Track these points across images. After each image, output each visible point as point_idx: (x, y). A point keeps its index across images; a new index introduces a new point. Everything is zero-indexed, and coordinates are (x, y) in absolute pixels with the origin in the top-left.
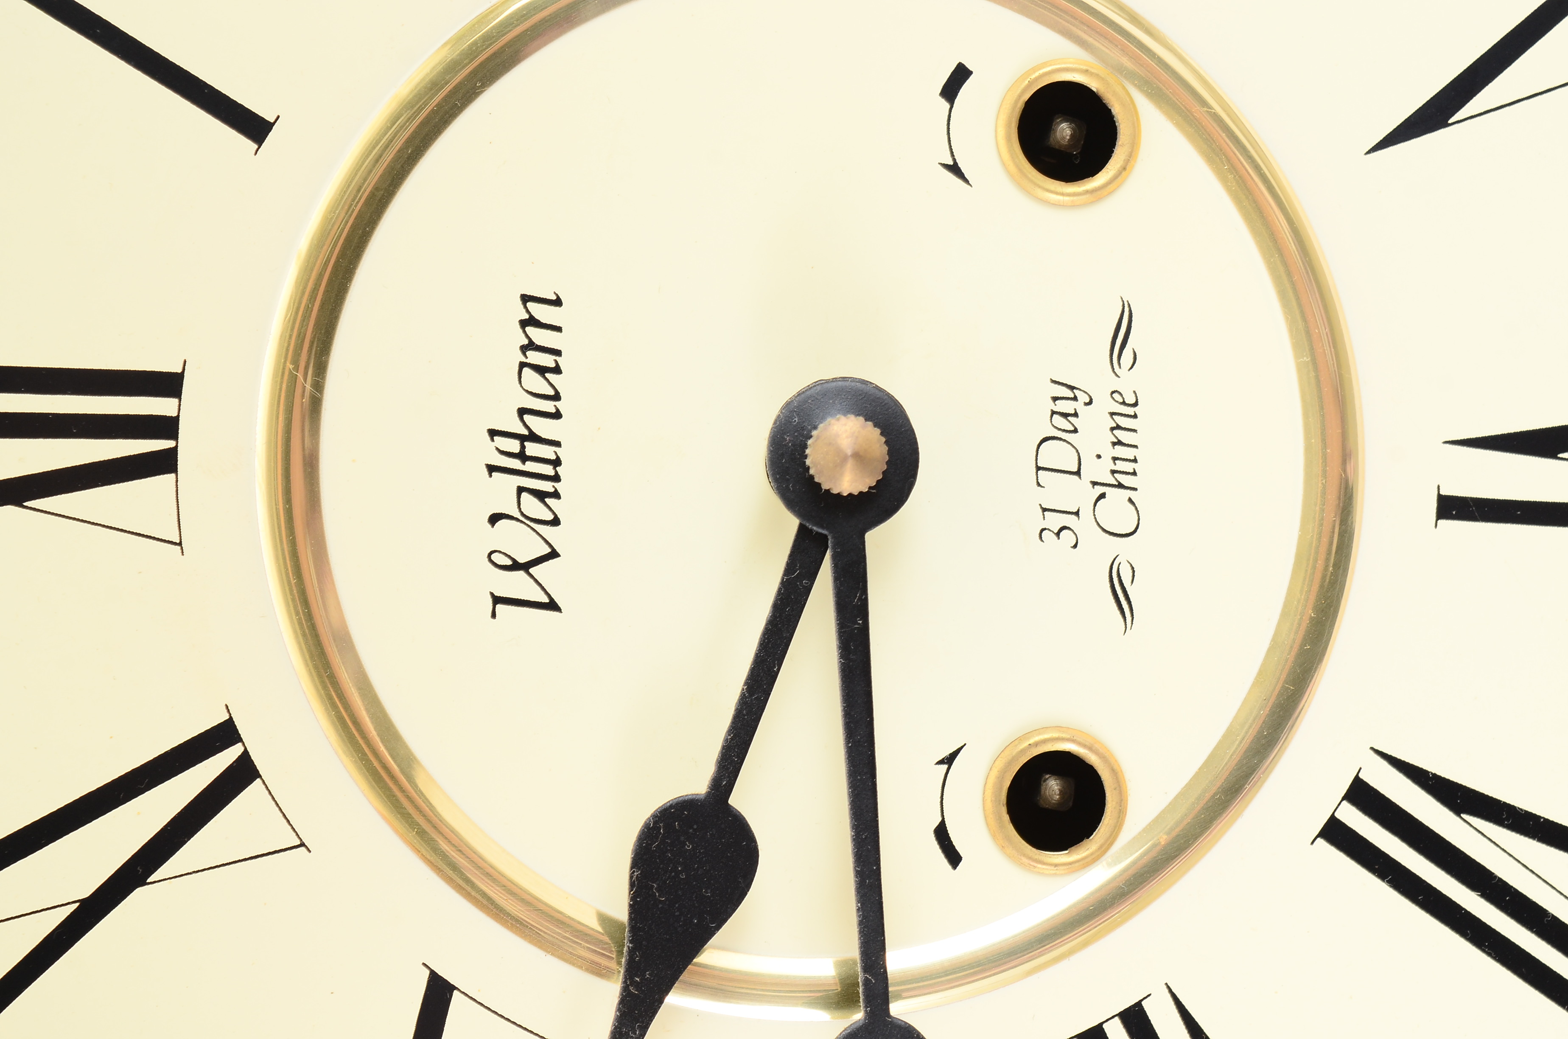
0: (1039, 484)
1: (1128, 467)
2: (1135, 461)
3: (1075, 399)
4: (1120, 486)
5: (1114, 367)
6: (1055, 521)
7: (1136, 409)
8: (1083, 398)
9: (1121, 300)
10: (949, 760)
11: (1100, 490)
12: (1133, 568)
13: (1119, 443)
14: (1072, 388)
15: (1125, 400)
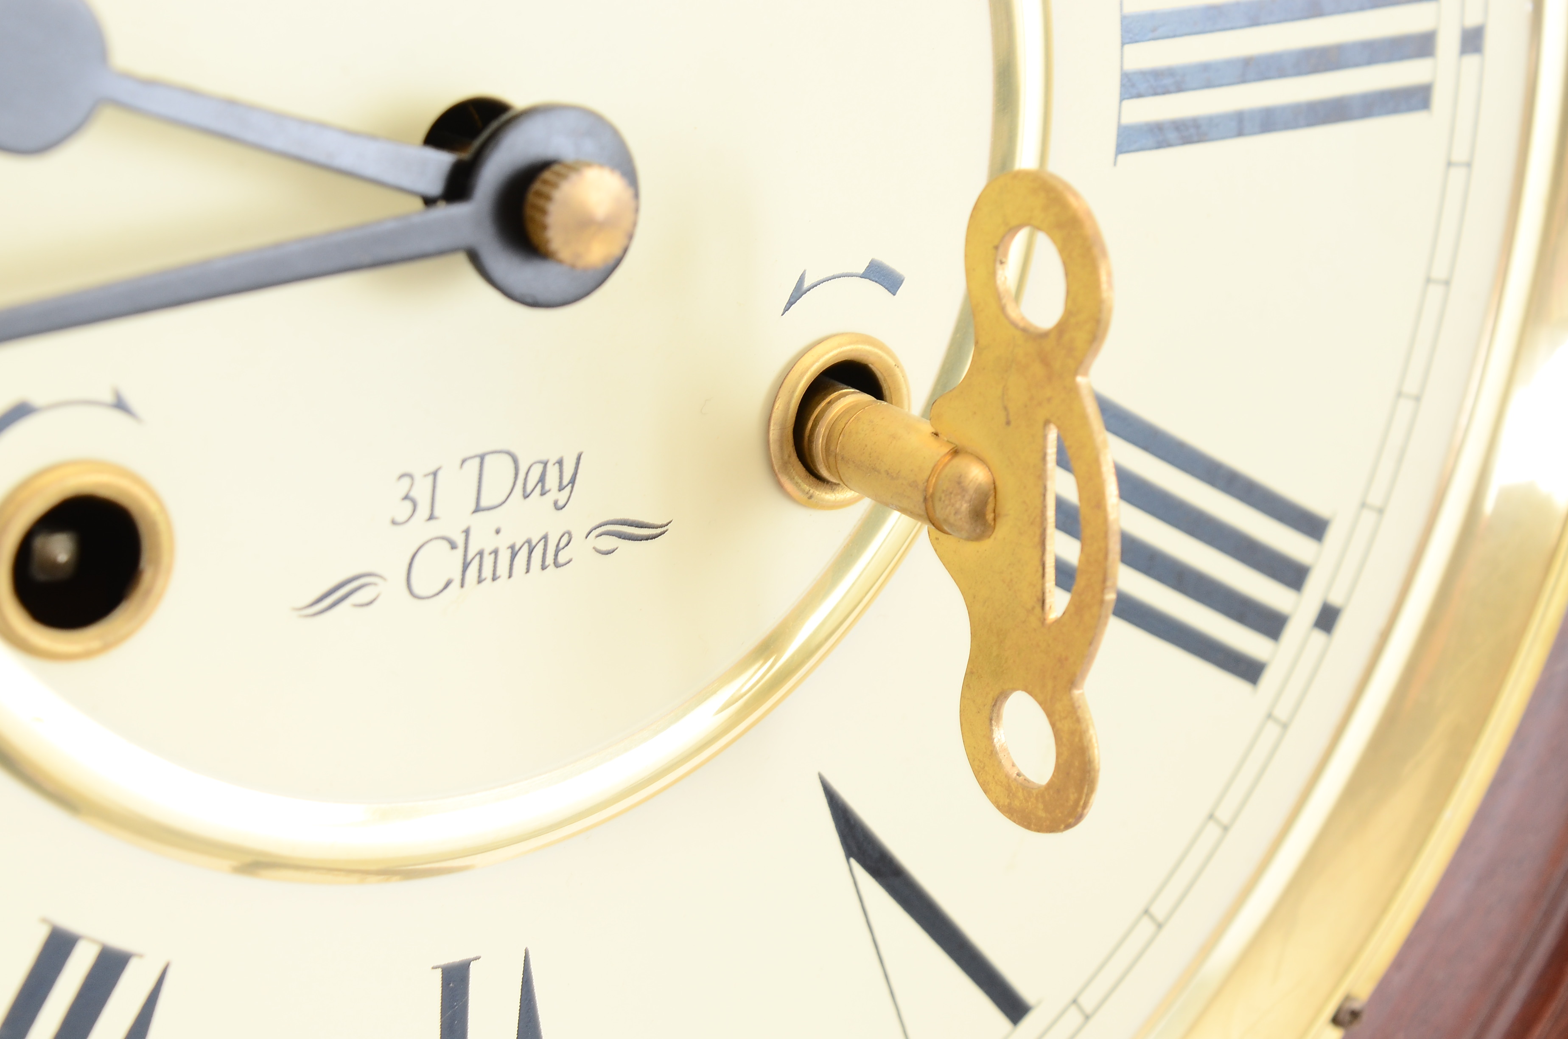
0: (464, 461)
1: (487, 572)
2: (494, 579)
3: (561, 489)
4: (466, 566)
5: (597, 529)
6: (422, 492)
7: (552, 566)
8: (562, 497)
9: (668, 521)
10: (120, 405)
11: (460, 540)
12: (371, 603)
13: (514, 555)
14: (573, 481)
15: (562, 551)
